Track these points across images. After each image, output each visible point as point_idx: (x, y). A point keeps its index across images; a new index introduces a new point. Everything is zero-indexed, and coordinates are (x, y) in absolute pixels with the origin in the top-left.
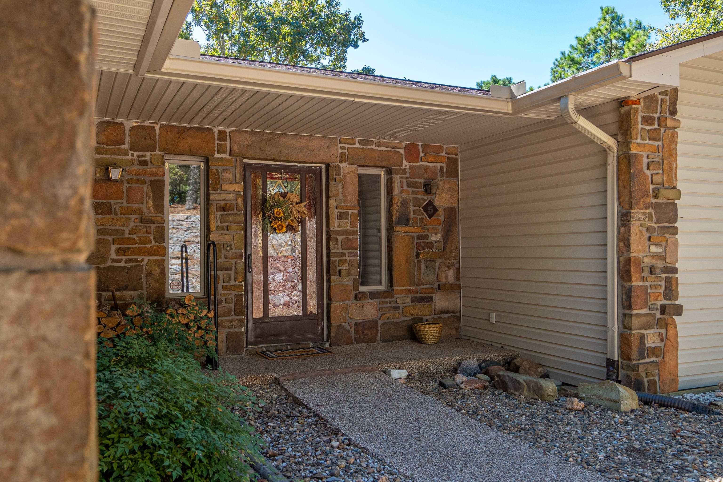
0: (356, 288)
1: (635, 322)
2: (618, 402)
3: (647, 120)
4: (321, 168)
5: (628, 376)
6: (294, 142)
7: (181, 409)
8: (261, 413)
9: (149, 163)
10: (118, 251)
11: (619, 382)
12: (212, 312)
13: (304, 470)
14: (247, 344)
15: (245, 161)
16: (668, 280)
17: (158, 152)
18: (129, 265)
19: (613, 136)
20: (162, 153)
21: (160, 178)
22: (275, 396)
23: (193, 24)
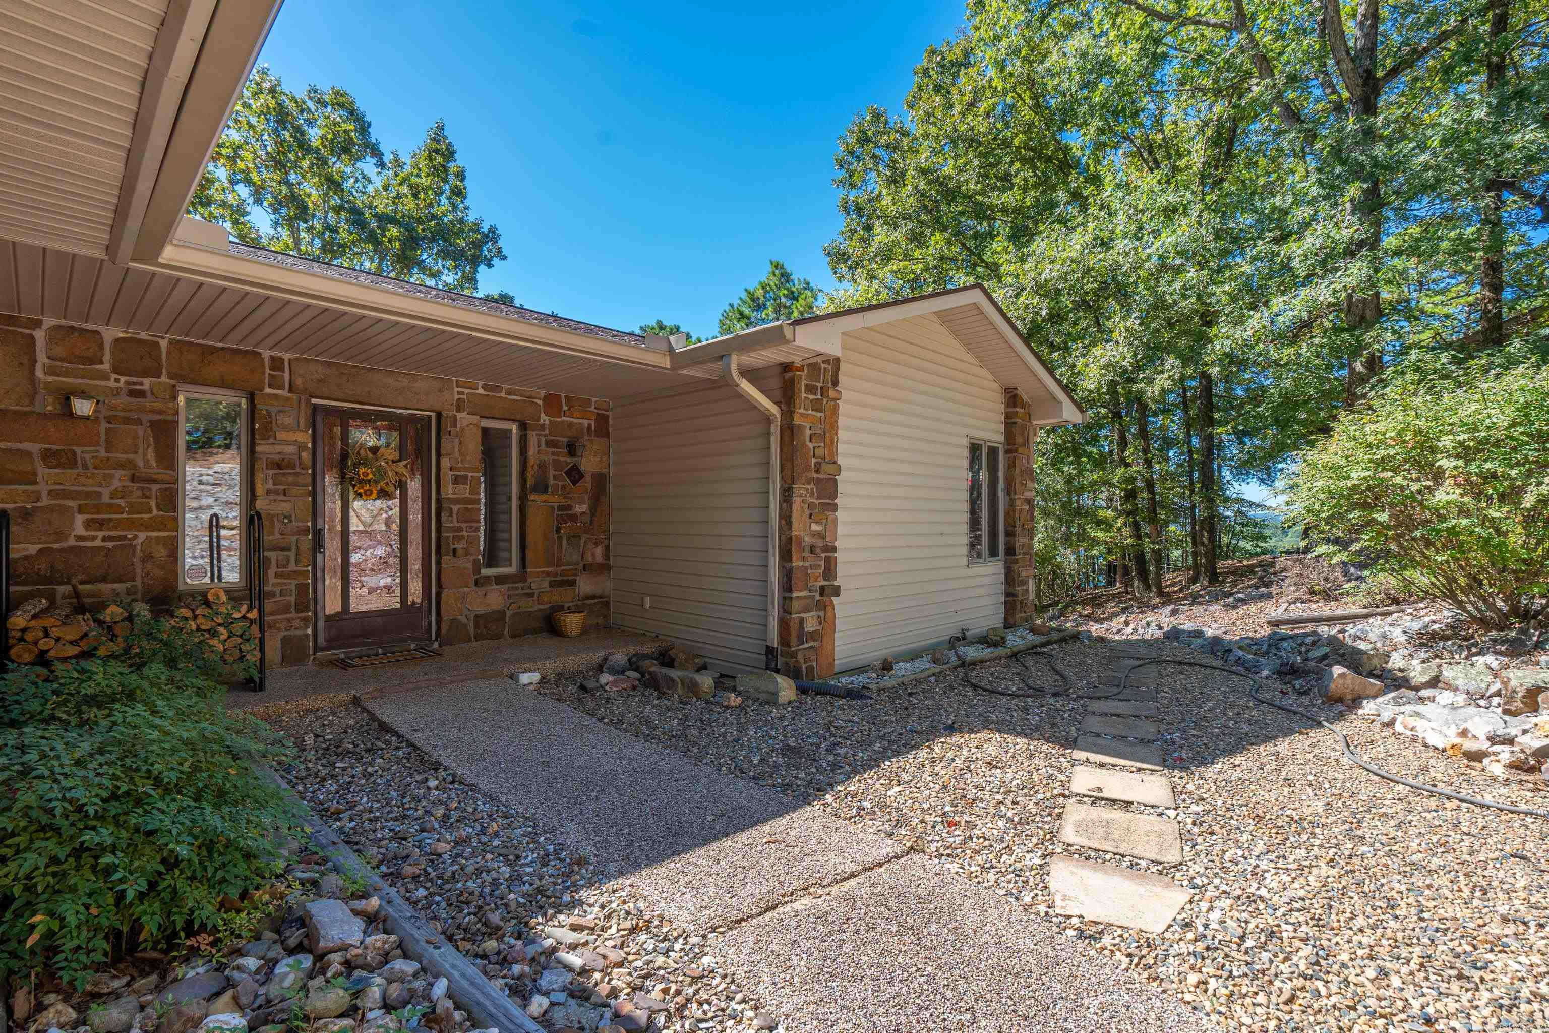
0: (477, 570)
1: (796, 605)
2: (775, 694)
3: (811, 389)
4: (429, 417)
5: (787, 664)
6: (390, 381)
7: (158, 782)
8: (327, 749)
9: (149, 394)
10: (88, 524)
11: (777, 671)
12: (255, 611)
13: (382, 828)
14: (316, 649)
15: (314, 401)
16: (827, 560)
17: (164, 379)
18: (110, 544)
19: (777, 403)
20: (172, 382)
21: (170, 418)
22: (352, 722)
23: (251, 201)
